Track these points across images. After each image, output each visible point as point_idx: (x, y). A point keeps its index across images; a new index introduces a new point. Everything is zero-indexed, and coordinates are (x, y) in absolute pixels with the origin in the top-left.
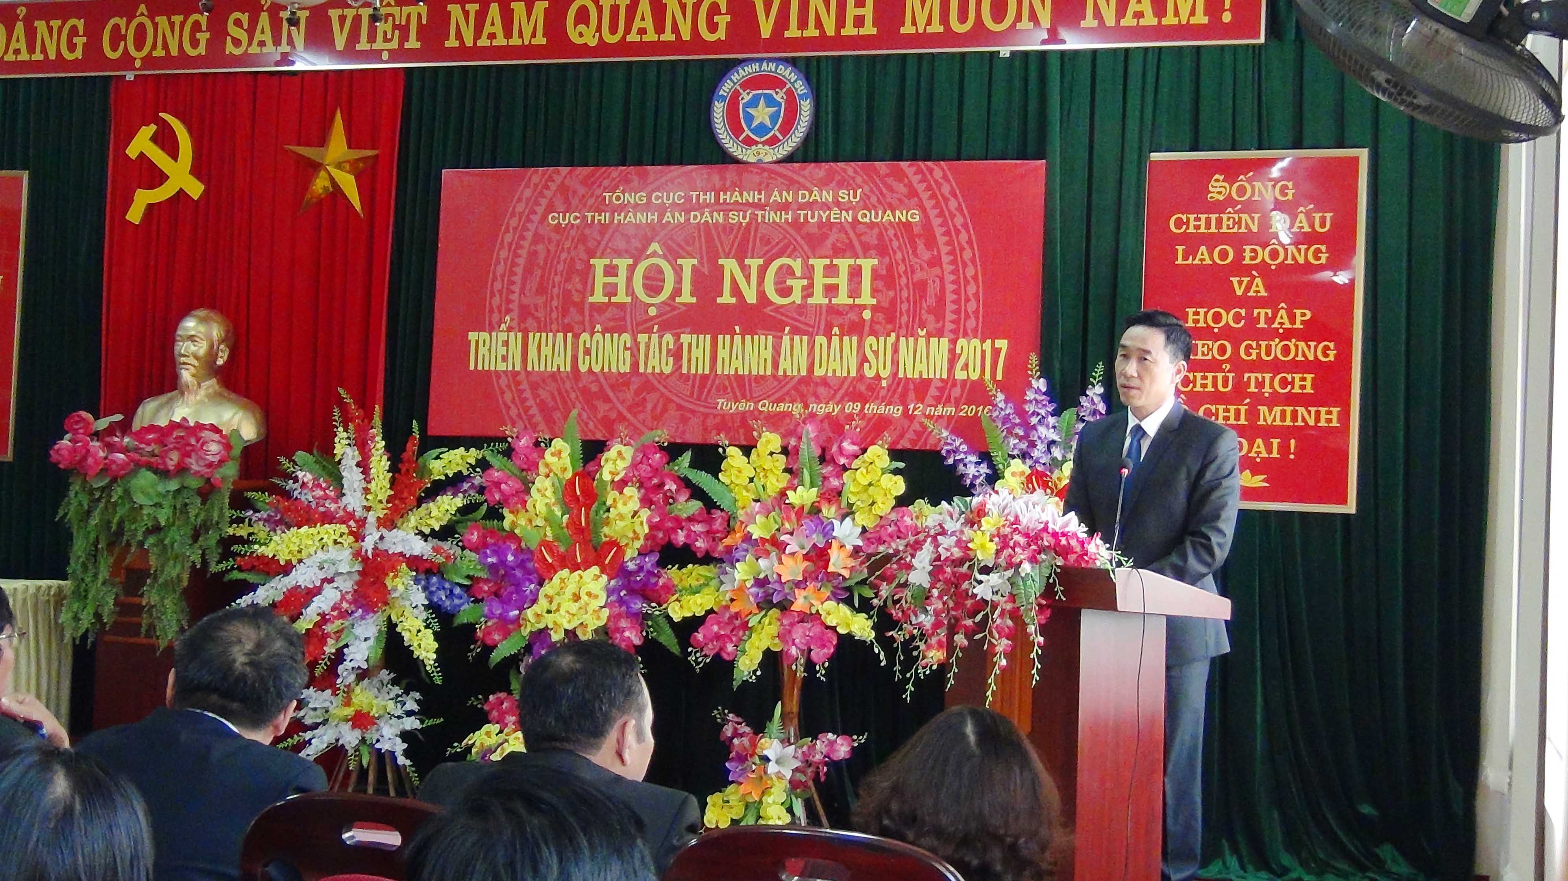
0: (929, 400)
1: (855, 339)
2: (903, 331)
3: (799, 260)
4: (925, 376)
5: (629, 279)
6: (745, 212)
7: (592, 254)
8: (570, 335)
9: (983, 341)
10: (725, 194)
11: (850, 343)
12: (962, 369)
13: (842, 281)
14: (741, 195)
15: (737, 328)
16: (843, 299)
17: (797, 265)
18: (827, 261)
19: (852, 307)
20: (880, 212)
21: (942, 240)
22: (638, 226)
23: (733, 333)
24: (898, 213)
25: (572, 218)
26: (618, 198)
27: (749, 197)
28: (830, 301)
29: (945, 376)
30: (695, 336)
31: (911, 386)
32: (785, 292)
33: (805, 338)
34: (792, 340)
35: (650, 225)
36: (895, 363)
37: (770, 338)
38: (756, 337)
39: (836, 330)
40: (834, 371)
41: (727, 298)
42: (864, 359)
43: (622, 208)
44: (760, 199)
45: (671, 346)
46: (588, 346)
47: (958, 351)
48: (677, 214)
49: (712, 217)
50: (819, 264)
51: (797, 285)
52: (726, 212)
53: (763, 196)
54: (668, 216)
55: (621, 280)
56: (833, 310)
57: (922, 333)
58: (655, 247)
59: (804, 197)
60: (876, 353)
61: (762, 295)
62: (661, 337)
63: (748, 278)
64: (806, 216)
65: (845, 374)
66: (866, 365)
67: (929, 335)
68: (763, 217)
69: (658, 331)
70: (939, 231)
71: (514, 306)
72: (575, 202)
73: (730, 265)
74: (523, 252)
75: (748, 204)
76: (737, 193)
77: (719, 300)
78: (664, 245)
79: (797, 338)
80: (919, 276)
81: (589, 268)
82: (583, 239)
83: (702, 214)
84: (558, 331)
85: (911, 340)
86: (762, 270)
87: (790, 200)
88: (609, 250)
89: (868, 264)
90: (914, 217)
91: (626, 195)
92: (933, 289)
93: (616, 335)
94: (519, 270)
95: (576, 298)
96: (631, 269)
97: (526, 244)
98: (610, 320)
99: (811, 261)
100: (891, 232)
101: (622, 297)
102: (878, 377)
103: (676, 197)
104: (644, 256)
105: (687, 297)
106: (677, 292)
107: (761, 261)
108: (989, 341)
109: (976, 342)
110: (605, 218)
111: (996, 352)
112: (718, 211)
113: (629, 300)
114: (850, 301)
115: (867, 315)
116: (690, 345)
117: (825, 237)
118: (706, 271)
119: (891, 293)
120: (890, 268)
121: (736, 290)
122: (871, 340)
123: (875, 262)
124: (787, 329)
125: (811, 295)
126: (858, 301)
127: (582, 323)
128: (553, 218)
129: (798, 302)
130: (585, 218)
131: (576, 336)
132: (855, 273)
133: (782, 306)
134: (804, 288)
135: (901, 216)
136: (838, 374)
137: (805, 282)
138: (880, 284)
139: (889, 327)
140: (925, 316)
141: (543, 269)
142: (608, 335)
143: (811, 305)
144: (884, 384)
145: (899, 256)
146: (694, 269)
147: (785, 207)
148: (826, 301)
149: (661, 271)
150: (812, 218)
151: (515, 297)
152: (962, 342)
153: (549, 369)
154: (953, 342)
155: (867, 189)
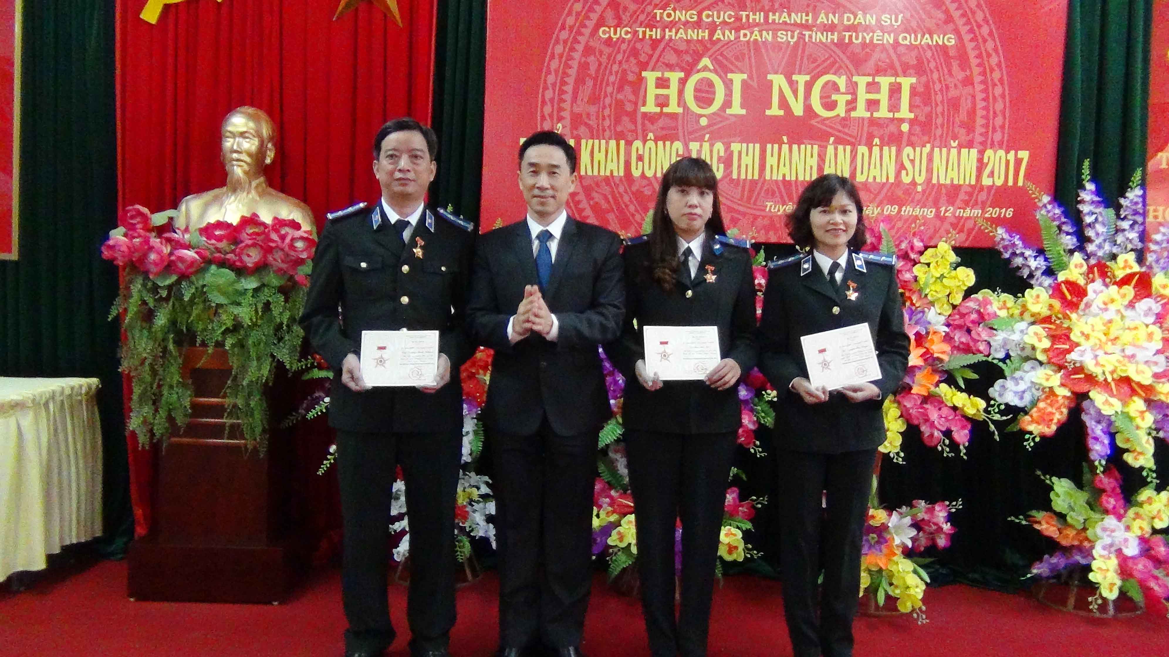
0: (958, 203)
1: (894, 149)
2: (937, 143)
3: (844, 78)
4: (956, 182)
5: (681, 92)
6: (793, 32)
7: (644, 66)
8: (622, 143)
9: (1007, 152)
10: (774, 14)
11: (890, 153)
12: (988, 176)
13: (883, 97)
14: (790, 16)
15: (785, 139)
16: (883, 112)
17: (842, 82)
18: (870, 79)
19: (892, 120)
20: (919, 36)
21: (974, 62)
22: (688, 42)
23: (781, 143)
24: (935, 37)
25: (623, 33)
26: (669, 15)
27: (797, 18)
28: (872, 114)
29: (973, 182)
30: (744, 145)
31: (944, 191)
32: (831, 106)
33: (848, 148)
34: (836, 149)
35: (701, 42)
36: (930, 170)
37: (816, 147)
38: (803, 147)
39: (877, 141)
40: (875, 178)
41: (775, 111)
42: (901, 167)
43: (672, 25)
44: (807, 20)
45: (722, 154)
46: (640, 152)
47: (985, 160)
48: (727, 32)
49: (761, 36)
50: (862, 81)
51: (842, 100)
52: (775, 31)
53: (810, 18)
54: (718, 35)
55: (672, 92)
56: (873, 122)
57: (954, 144)
58: (705, 61)
59: (849, 19)
60: (912, 161)
61: (808, 108)
62: (712, 145)
63: (795, 93)
64: (850, 37)
65: (884, 180)
66: (904, 173)
67: (960, 146)
68: (810, 37)
69: (710, 139)
70: (972, 54)
71: (566, 114)
72: (625, 18)
73: (778, 81)
74: (575, 64)
75: (796, 25)
76: (785, 14)
77: (768, 112)
78: (715, 60)
79: (840, 148)
80: (953, 93)
81: (641, 80)
82: (635, 53)
83: (752, 33)
84: (610, 138)
85: (944, 150)
86: (809, 86)
87: (836, 21)
88: (660, 64)
89: (907, 82)
90: (950, 41)
91: (677, 12)
92: (965, 105)
93: (668, 143)
94: (571, 80)
95: (629, 108)
96: (683, 82)
97: (577, 55)
98: (662, 129)
99: (855, 79)
100: (929, 54)
101: (673, 108)
102: (914, 183)
103: (727, 15)
104: (695, 70)
105: (737, 109)
106: (728, 103)
107: (808, 78)
108: (1012, 153)
109: (1001, 153)
110: (656, 34)
111: (1018, 162)
112: (767, 31)
113: (680, 110)
114: (890, 115)
115: (905, 127)
116: (740, 153)
117: (868, 56)
118: (755, 84)
119: (928, 109)
120: (927, 86)
121: (784, 103)
122: (908, 150)
123: (913, 80)
124: (832, 139)
125: (854, 109)
126: (897, 115)
127: (635, 131)
128: (604, 32)
129: (843, 115)
130: (636, 32)
131: (629, 143)
132: (895, 90)
133: (828, 119)
134: (848, 103)
135: (938, 39)
136: (878, 180)
137: (849, 97)
138: (918, 100)
139: (926, 138)
140: (957, 130)
141: (595, 79)
142: (660, 143)
143: (855, 119)
144: (919, 189)
145: (935, 76)
146: (744, 83)
147: (831, 28)
148: (868, 115)
149: (711, 84)
150: (857, 38)
151: (566, 105)
152: (989, 153)
153: (602, 173)
154: (981, 153)
155: (908, 15)
